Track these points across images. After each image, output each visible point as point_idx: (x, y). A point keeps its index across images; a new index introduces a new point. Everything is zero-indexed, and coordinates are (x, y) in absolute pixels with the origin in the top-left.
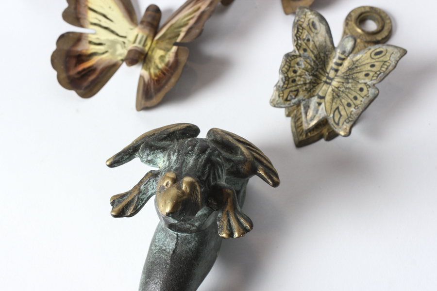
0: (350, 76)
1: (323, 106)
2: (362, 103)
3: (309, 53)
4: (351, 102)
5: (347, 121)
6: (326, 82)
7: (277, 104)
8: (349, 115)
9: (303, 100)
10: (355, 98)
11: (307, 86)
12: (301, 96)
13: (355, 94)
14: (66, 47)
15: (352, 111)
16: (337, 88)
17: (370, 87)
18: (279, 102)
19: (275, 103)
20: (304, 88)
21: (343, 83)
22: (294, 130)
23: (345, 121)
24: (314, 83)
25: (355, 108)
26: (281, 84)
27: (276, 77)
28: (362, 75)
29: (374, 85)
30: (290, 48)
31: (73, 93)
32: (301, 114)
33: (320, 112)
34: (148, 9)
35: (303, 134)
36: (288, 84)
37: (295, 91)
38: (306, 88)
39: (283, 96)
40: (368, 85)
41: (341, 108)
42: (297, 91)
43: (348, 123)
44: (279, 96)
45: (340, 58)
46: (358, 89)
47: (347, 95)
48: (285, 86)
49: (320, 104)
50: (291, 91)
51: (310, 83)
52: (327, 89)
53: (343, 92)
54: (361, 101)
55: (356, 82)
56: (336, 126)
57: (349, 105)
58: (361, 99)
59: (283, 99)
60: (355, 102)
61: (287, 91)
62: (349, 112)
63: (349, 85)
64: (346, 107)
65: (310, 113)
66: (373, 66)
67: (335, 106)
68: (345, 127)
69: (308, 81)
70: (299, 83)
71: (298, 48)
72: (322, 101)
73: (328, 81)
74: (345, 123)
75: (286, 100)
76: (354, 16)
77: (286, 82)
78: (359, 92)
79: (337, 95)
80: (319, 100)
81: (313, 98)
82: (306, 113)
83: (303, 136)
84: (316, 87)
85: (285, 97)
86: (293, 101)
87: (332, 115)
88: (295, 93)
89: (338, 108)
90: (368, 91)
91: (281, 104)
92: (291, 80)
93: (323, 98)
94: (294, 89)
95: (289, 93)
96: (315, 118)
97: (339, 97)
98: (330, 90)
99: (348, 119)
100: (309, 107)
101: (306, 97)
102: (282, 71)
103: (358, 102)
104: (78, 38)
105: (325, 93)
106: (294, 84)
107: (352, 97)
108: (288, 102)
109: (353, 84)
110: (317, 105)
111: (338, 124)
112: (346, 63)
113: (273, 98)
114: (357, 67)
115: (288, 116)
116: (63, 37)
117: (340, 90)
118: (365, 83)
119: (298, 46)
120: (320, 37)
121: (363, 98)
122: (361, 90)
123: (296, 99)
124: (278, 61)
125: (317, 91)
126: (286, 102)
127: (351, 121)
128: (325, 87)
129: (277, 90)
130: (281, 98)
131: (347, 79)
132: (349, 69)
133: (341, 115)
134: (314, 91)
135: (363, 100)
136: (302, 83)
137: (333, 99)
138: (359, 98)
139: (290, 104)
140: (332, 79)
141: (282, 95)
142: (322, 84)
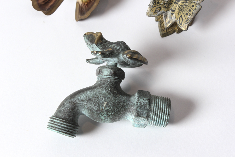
1: (174, 15)
2: (193, 13)
4: (188, 13)
5: (186, 22)
6: (175, 3)
7: (150, 15)
8: (187, 20)
9: (164, 12)
10: (190, 11)
11: (166, 5)
12: (162, 10)
13: (190, 8)
15: (188, 17)
16: (181, 5)
17: (197, 5)
18: (151, 14)
19: (149, 14)
20: (164, 6)
21: (184, 3)
22: (160, 28)
23: (185, 22)
24: (169, 3)
25: (189, 16)
26: (152, 4)
29: (199, 3)
32: (163, 20)
33: (172, 18)
35: (165, 30)
36: (155, 4)
37: (159, 8)
38: (165, 6)
39: (153, 11)
40: (196, 4)
41: (183, 16)
42: (160, 8)
43: (186, 23)
44: (151, 11)
46: (191, 6)
47: (186, 9)
48: (154, 5)
49: (172, 14)
50: (157, 8)
51: (167, 3)
52: (176, 6)
53: (184, 7)
54: (193, 12)
55: (190, 2)
56: (180, 25)
57: (187, 14)
58: (193, 11)
59: (153, 12)
60: (190, 12)
61: (155, 8)
62: (187, 18)
63: (187, 4)
64: (185, 15)
65: (168, 19)
67: (180, 15)
68: (185, 26)
69: (166, 3)
70: (161, 4)
72: (174, 12)
73: (176, 2)
74: (185, 24)
75: (155, 13)
77: (154, 3)
78: (192, 7)
79: (181, 9)
80: (172, 12)
81: (169, 11)
82: (166, 19)
83: (164, 31)
84: (170, 5)
85: (154, 11)
86: (158, 13)
87: (178, 20)
88: (159, 9)
89: (181, 16)
90: (196, 7)
91: (152, 15)
92: (157, 2)
93: (174, 11)
94: (158, 7)
95: (156, 9)
96: (170, 22)
97: (182, 10)
98: (177, 7)
99: (186, 21)
100: (167, 16)
101: (165, 11)
103: (191, 13)
105: (175, 8)
106: (158, 4)
107: (188, 10)
108: (156, 14)
109: (189, 3)
110: (171, 15)
111: (181, 24)
113: (148, 12)
115: (157, 21)
117: (182, 7)
118: (195, 3)
121: (194, 10)
122: (193, 6)
123: (160, 12)
125: (171, 8)
126: (154, 14)
127: (188, 22)
128: (175, 5)
129: (150, 7)
130: (152, 12)
133: (183, 20)
134: (169, 8)
135: (194, 11)
136: (163, 3)
137: (179, 11)
138: (192, 11)
139: (157, 15)
141: (152, 10)
142: (174, 3)
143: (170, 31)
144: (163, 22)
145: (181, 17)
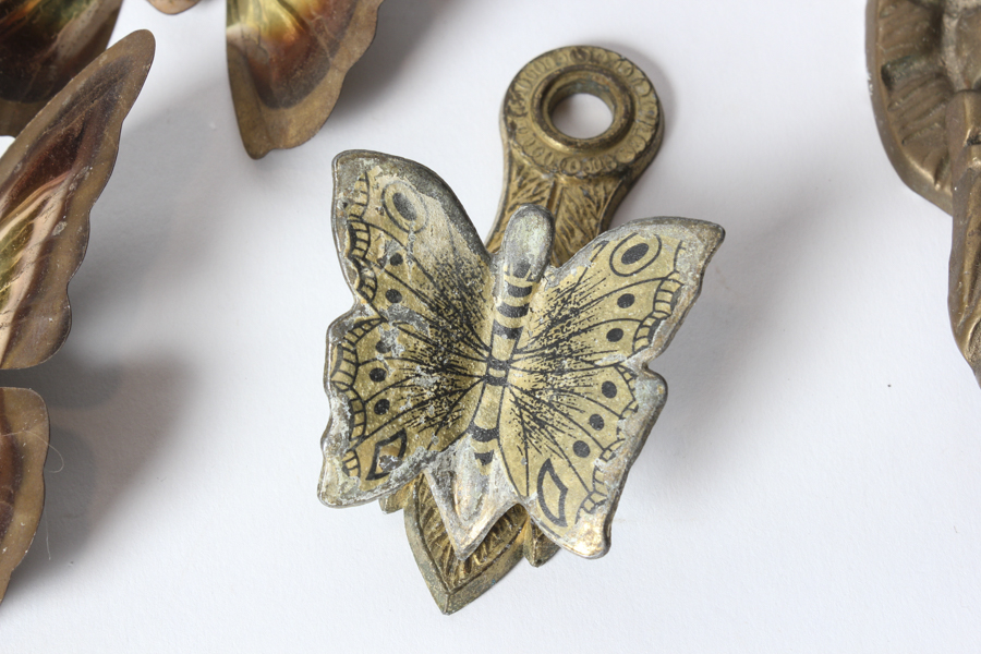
1: (497, 460)
2: (622, 435)
4: (586, 439)
5: (589, 505)
6: (488, 379)
7: (344, 495)
8: (590, 487)
9: (428, 460)
10: (597, 422)
11: (431, 410)
13: (593, 409)
15: (597, 469)
16: (531, 393)
17: (634, 376)
18: (348, 487)
19: (336, 493)
20: (422, 420)
21: (543, 372)
22: (424, 556)
23: (582, 507)
24: (452, 393)
25: (601, 457)
26: (341, 427)
29: (645, 367)
33: (492, 487)
35: (455, 564)
36: (364, 424)
37: (393, 438)
38: (427, 418)
39: (358, 466)
40: (627, 370)
41: (557, 463)
42: (402, 435)
43: (591, 512)
44: (346, 470)
45: (516, 292)
46: (597, 389)
47: (566, 415)
48: (358, 431)
49: (486, 459)
50: (382, 443)
51: (437, 397)
52: (497, 401)
53: (550, 404)
54: (618, 430)
55: (585, 366)
56: (556, 529)
57: (581, 449)
58: (616, 421)
59: (359, 475)
60: (597, 434)
61: (370, 443)
62: (587, 477)
63: (567, 380)
64: (573, 457)
66: (626, 301)
67: (536, 463)
68: (586, 527)
69: (428, 395)
70: (402, 408)
71: (370, 294)
72: (492, 445)
73: (493, 372)
74: (582, 512)
75: (373, 475)
77: (358, 419)
78: (604, 400)
79: (535, 419)
80: (480, 447)
81: (459, 443)
82: (450, 498)
83: (456, 573)
84: (461, 404)
85: (366, 468)
86: (397, 472)
87: (534, 494)
88: (397, 444)
89: (547, 466)
90: (632, 390)
91: (358, 495)
92: (370, 407)
93: (491, 434)
94: (387, 432)
95: (377, 451)
96: (482, 508)
97: (542, 424)
98: (508, 404)
99: (589, 497)
100: (452, 474)
101: (434, 449)
103: (607, 435)
105: (495, 416)
106: (384, 418)
107: (584, 420)
108: (381, 482)
109: (580, 374)
110: (478, 463)
111: (561, 521)
113: (327, 478)
114: (576, 312)
117: (539, 401)
118: (616, 365)
121: (621, 417)
122: (609, 390)
123: (406, 464)
125: (468, 417)
126: (372, 482)
127: (602, 503)
128: (490, 396)
129: (334, 450)
130: (353, 473)
131: (554, 356)
132: (554, 322)
133: (564, 490)
134: (455, 421)
135: (622, 424)
136: (410, 405)
137: (526, 433)
138: (611, 422)
139: (388, 485)
140: (506, 365)
141: (355, 462)
142: (480, 386)
143: (490, 565)
144: (431, 512)
145: (547, 476)
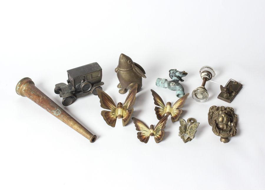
0: (191, 129)
3: (183, 126)
12: (184, 134)
14: (139, 135)
19: (179, 136)
24: (185, 131)
25: (193, 134)
27: (179, 131)
28: (193, 128)
30: (180, 125)
31: (143, 143)
33: (187, 136)
34: (151, 126)
44: (180, 134)
46: (193, 130)
48: (181, 132)
66: (195, 126)
67: (190, 134)
70: (183, 131)
74: (192, 137)
76: (189, 120)
90: (195, 130)
102: (179, 130)
104: (141, 133)
107: (192, 132)
112: (190, 127)
116: (138, 133)
119: (181, 125)
120: (185, 123)
124: (178, 128)
135: (194, 132)
139: (182, 135)
